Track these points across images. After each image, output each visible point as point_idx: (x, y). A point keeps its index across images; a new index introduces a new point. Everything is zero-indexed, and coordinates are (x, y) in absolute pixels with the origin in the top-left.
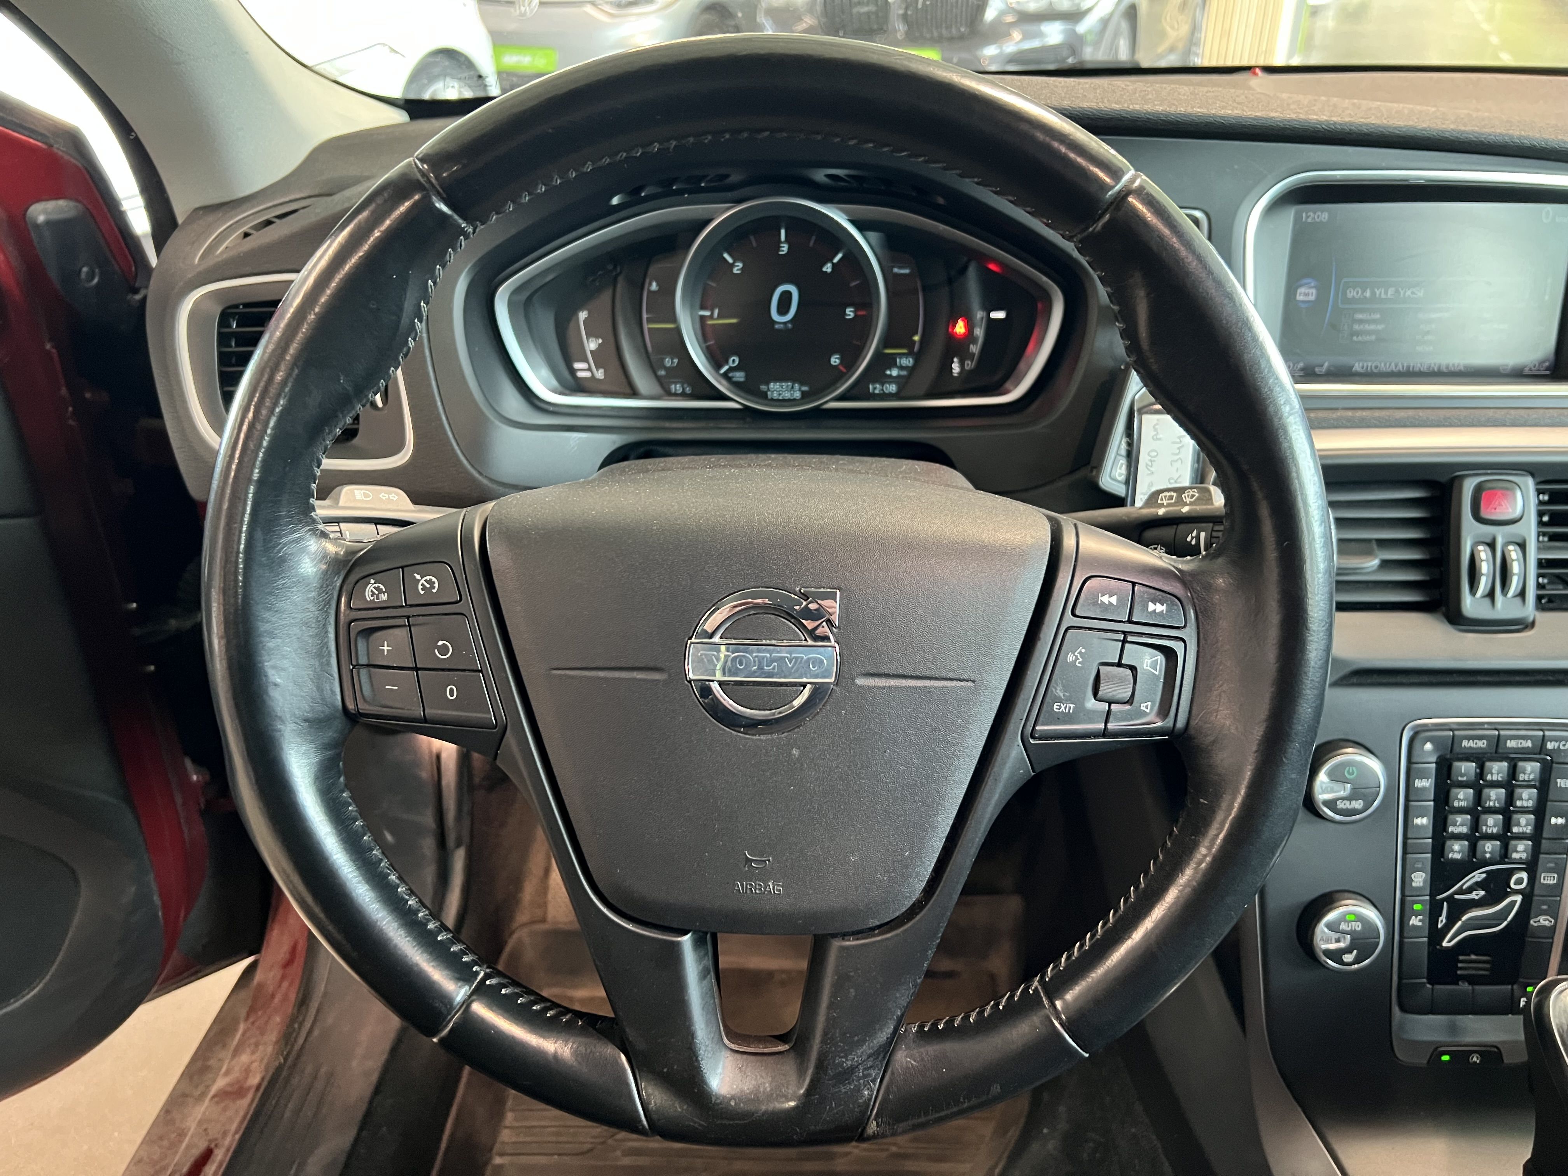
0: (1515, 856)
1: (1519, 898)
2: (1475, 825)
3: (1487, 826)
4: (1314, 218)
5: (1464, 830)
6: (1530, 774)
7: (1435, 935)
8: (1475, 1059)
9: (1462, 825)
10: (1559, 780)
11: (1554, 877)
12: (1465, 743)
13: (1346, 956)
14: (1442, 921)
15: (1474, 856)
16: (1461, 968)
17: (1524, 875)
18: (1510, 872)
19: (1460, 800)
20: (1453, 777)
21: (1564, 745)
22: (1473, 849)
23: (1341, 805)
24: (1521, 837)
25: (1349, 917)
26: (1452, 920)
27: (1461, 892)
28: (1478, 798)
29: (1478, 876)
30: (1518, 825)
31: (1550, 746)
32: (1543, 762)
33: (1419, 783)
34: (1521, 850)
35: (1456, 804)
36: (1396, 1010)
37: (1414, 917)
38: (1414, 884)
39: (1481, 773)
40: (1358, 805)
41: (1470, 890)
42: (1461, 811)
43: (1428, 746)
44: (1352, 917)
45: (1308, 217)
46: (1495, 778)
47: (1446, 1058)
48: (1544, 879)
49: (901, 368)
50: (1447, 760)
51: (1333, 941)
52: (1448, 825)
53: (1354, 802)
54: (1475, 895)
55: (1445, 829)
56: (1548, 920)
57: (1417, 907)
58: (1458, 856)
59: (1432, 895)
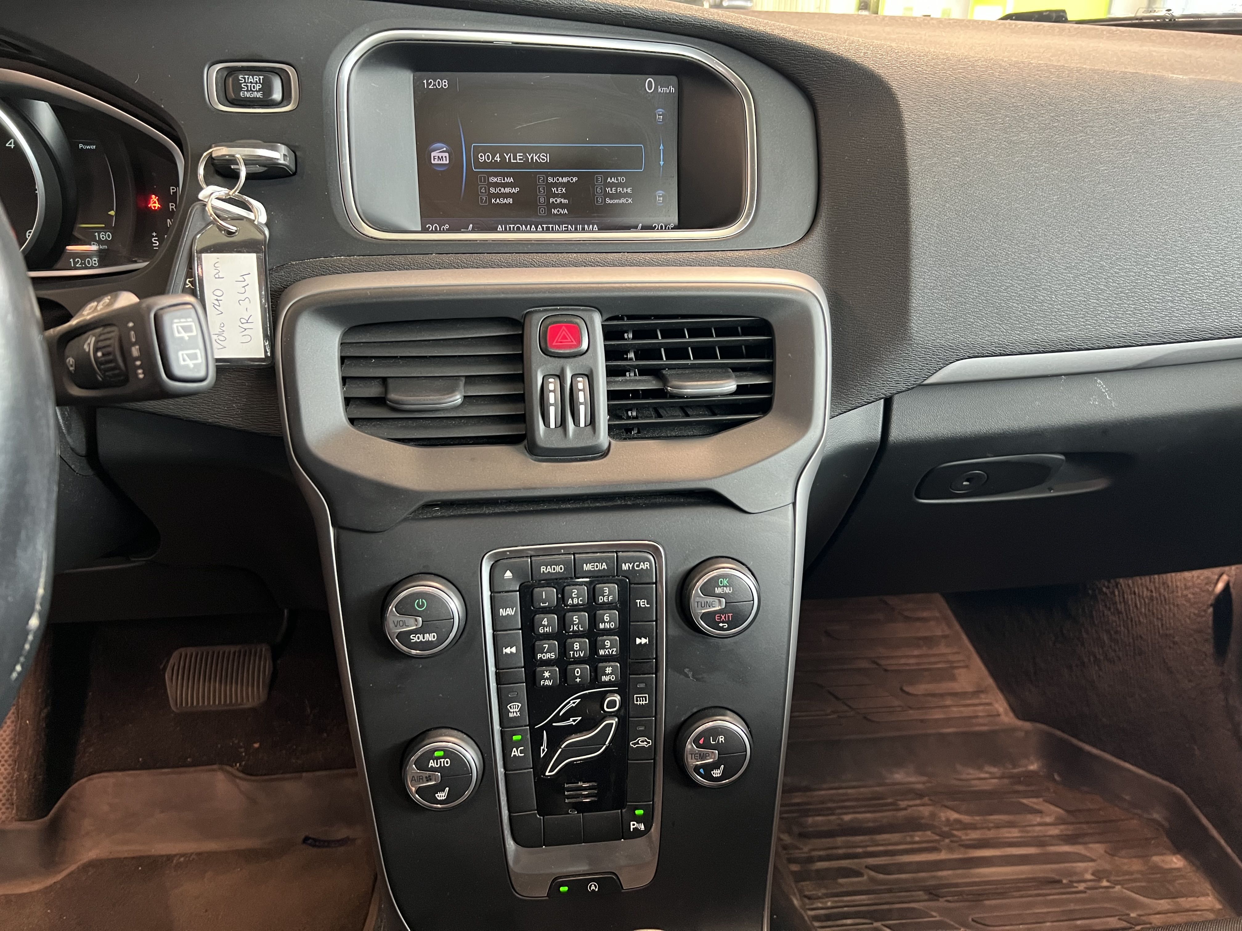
0: (605, 678)
1: (614, 721)
2: (564, 650)
3: (574, 651)
4: (434, 85)
5: (551, 656)
6: (608, 596)
7: (539, 765)
8: (593, 887)
9: (549, 651)
10: (638, 601)
11: (645, 697)
12: (543, 569)
13: (439, 794)
14: (544, 750)
15: (566, 681)
16: (568, 797)
17: (617, 698)
18: (604, 695)
19: (544, 626)
20: (536, 604)
21: (638, 566)
22: (564, 674)
23: (414, 639)
24: (608, 659)
25: (437, 754)
26: (553, 746)
27: (557, 719)
28: (563, 623)
29: (572, 702)
30: (604, 647)
31: (625, 567)
32: (621, 584)
33: (503, 612)
34: (610, 673)
35: (541, 631)
36: (511, 845)
37: (515, 749)
38: (511, 715)
39: (563, 597)
40: (430, 637)
41: (566, 717)
42: (547, 637)
43: (508, 574)
44: (441, 753)
45: (428, 84)
46: (575, 601)
47: (564, 889)
48: (637, 701)
49: (100, 242)
50: (528, 587)
51: (425, 779)
52: (536, 652)
53: (427, 635)
54: (571, 722)
55: (534, 656)
56: (646, 741)
57: (517, 738)
58: (548, 683)
59: (531, 725)
